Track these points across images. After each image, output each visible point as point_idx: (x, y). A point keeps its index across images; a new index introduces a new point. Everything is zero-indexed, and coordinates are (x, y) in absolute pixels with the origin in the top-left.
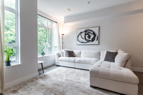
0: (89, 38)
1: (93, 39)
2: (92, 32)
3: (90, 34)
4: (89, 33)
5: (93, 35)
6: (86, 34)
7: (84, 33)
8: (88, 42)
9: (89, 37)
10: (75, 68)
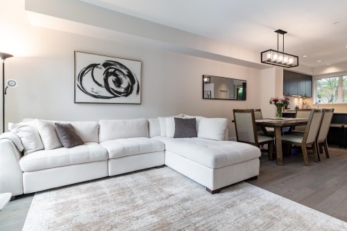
0: (119, 86)
1: (127, 89)
2: (125, 72)
3: (121, 76)
4: (117, 72)
5: (128, 79)
6: (107, 74)
7: (104, 69)
8: (116, 96)
9: (118, 82)
10: (108, 177)
